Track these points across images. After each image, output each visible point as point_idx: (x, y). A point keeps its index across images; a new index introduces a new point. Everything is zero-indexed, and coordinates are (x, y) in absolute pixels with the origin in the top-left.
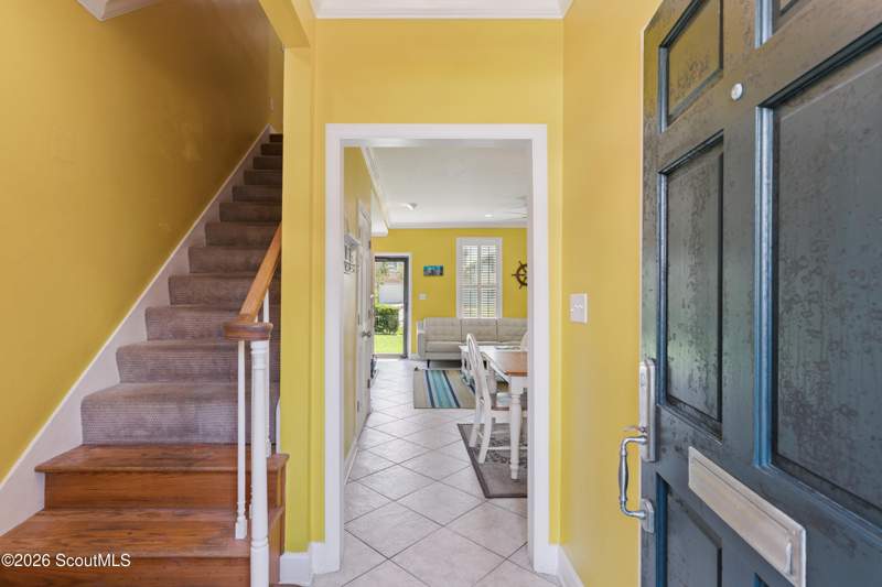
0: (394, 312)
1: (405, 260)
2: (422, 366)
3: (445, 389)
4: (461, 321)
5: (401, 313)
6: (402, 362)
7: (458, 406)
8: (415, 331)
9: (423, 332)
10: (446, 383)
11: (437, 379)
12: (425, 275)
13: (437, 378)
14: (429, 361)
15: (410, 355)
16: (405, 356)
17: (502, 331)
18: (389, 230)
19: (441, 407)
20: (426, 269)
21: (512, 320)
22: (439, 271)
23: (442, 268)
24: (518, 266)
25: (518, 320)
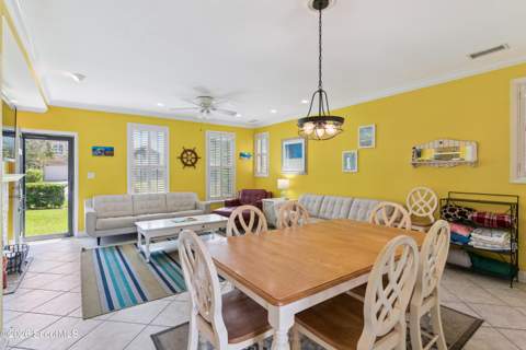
0: (59, 190)
1: (70, 140)
2: (91, 244)
3: (122, 273)
4: (133, 197)
5: (66, 190)
6: (67, 241)
7: (145, 300)
8: (83, 209)
9: (92, 211)
10: (121, 262)
11: (109, 259)
12: (94, 155)
13: (110, 257)
14: (99, 239)
15: (76, 233)
16: (70, 234)
18: (49, 107)
19: (123, 306)
20: (94, 149)
21: (178, 194)
22: (109, 152)
23: (112, 149)
24: (182, 151)
25: (183, 194)
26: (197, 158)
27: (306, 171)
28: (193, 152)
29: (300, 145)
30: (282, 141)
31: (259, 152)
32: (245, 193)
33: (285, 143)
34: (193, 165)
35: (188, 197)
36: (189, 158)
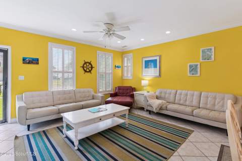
4: (53, 92)
12: (24, 63)
14: (29, 126)
16: (4, 121)
17: (78, 95)
20: (24, 60)
21: (82, 90)
22: (35, 61)
23: (38, 60)
24: (83, 63)
25: (86, 90)
26: (92, 67)
27: (160, 75)
28: (90, 63)
29: (156, 60)
30: (142, 58)
31: (126, 65)
32: (120, 88)
33: (144, 60)
34: (90, 71)
35: (88, 92)
36: (88, 67)
